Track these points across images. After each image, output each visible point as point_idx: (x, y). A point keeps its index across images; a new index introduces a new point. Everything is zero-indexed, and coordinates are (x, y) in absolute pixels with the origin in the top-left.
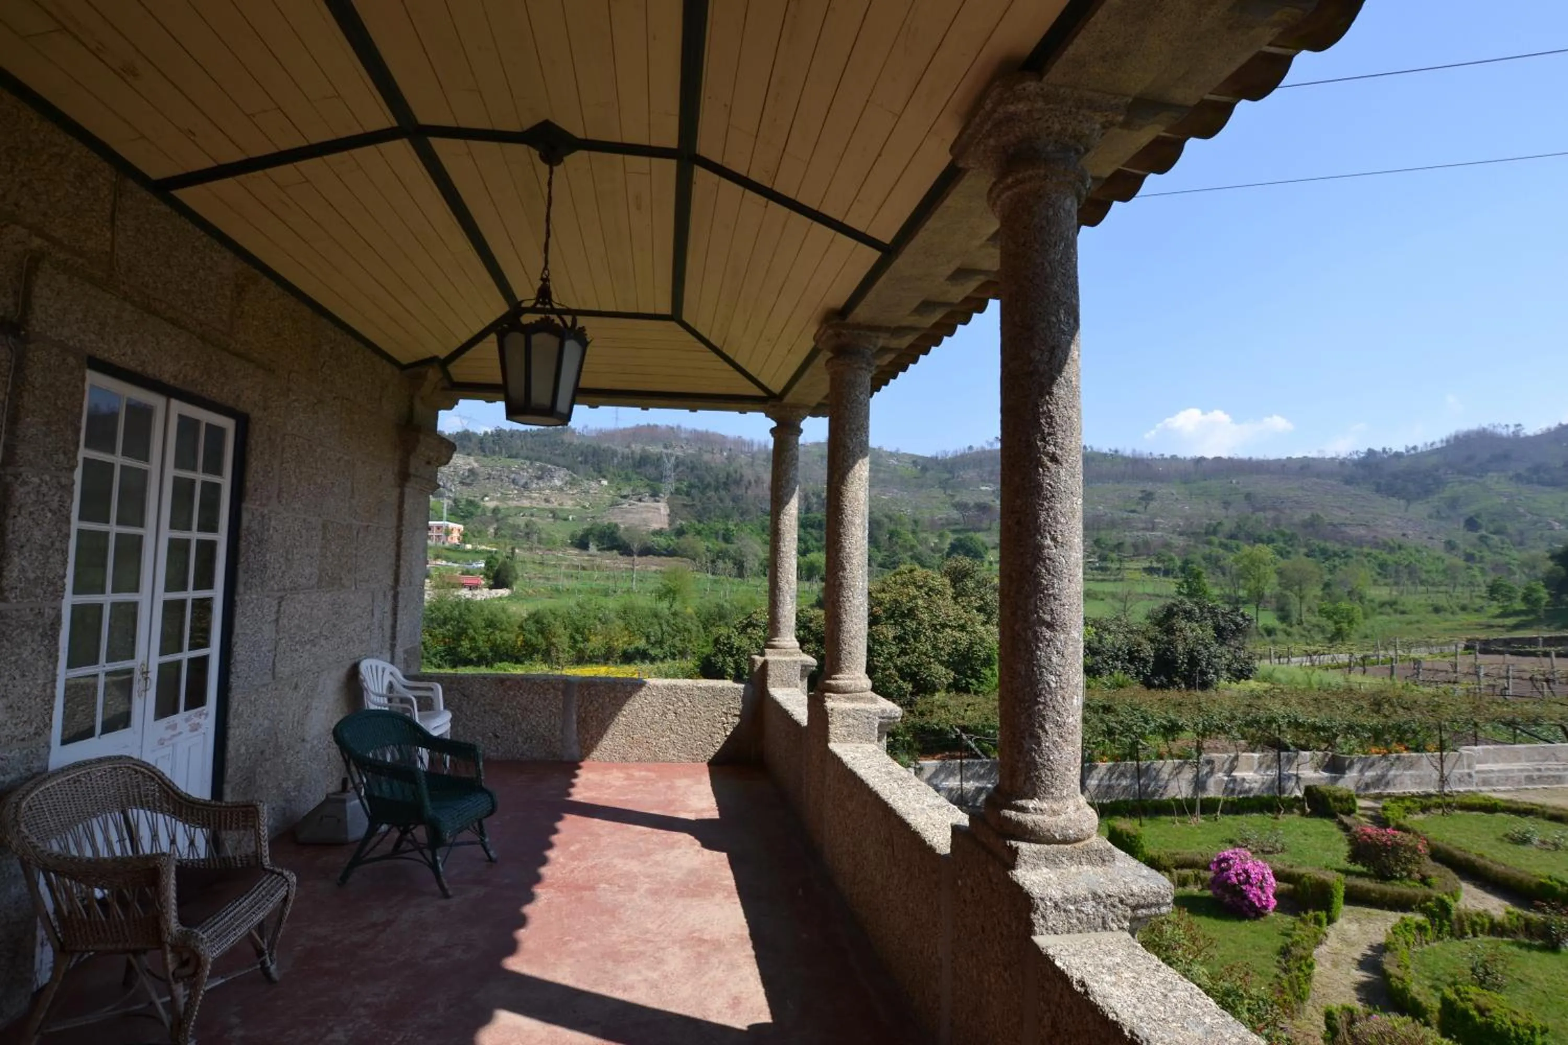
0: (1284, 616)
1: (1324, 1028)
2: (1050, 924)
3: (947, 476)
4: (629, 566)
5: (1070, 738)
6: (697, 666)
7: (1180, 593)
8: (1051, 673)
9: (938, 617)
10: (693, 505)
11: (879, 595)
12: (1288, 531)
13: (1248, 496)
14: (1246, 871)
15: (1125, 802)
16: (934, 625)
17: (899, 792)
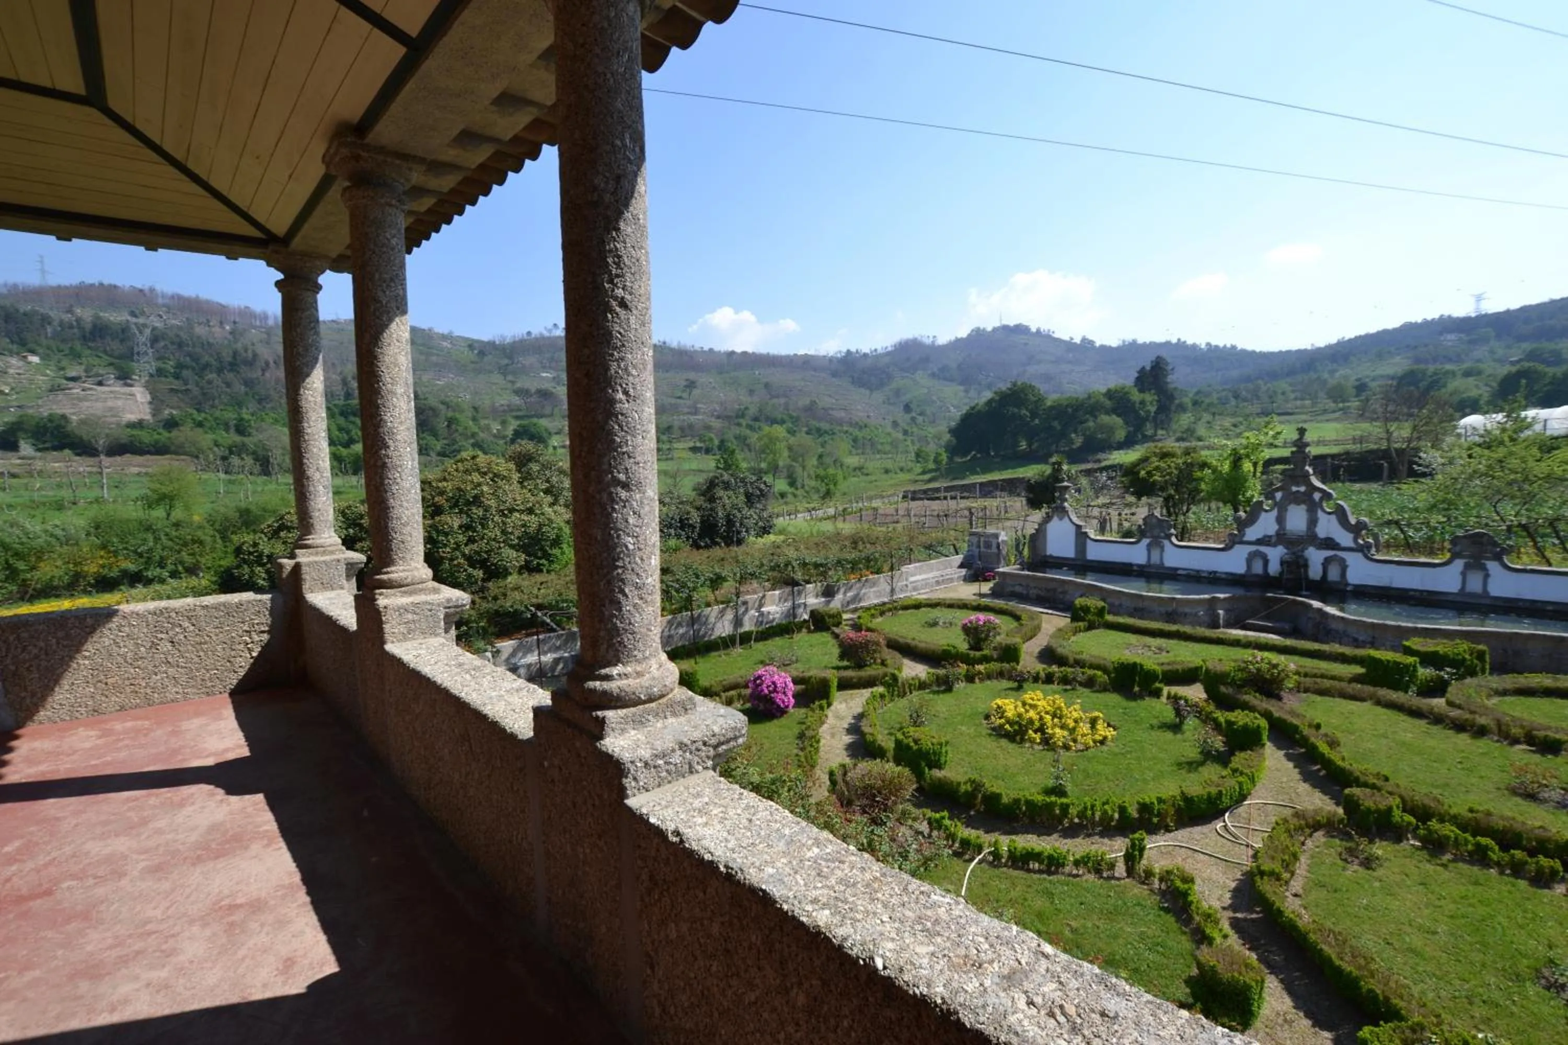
0: (792, 484)
1: (828, 783)
2: (641, 784)
3: (506, 361)
4: (95, 469)
5: (649, 598)
6: (214, 583)
7: (718, 468)
8: (628, 535)
9: (505, 502)
10: (187, 390)
11: (440, 485)
12: (794, 414)
13: (767, 385)
14: (774, 683)
15: (683, 646)
16: (502, 511)
17: (473, 683)
